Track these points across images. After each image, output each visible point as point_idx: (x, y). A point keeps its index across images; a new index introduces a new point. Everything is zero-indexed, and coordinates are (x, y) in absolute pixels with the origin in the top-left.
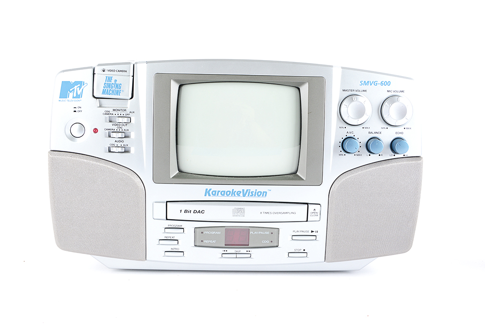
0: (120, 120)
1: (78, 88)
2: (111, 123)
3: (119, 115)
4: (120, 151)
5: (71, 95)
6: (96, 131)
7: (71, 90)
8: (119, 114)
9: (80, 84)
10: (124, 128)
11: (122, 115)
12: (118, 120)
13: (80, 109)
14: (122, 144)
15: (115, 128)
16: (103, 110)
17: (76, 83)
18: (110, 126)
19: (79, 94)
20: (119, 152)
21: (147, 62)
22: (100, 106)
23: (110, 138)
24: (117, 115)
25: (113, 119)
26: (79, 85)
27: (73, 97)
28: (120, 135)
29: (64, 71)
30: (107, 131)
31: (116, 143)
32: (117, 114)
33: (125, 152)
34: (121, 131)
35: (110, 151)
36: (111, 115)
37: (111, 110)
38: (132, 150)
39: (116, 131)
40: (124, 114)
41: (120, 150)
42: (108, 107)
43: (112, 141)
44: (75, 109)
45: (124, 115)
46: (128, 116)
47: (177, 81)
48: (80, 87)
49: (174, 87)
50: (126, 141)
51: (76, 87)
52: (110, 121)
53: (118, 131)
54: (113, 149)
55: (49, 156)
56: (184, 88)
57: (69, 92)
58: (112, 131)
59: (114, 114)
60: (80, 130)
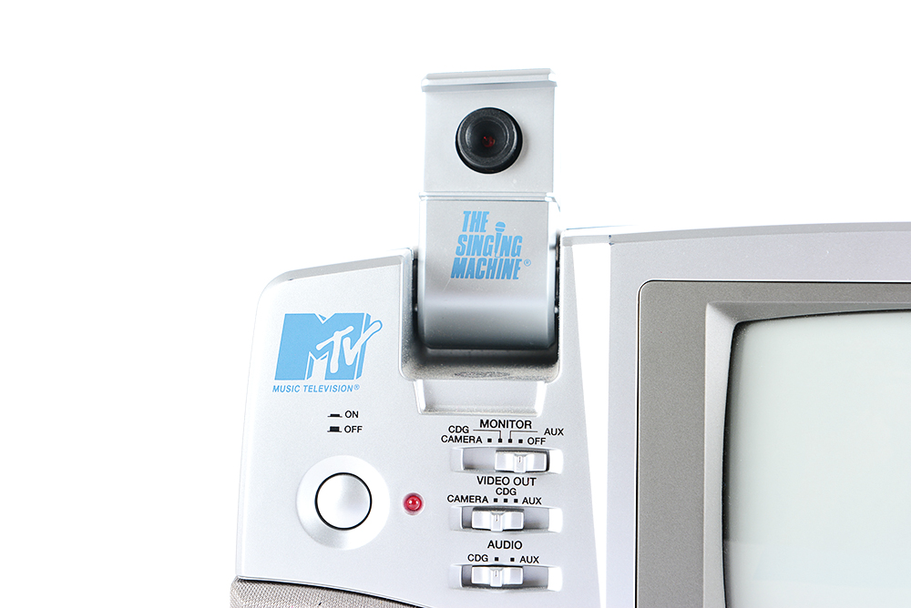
0: (510, 461)
1: (347, 341)
2: (473, 476)
3: (505, 444)
4: (508, 582)
5: (319, 366)
6: (413, 503)
7: (319, 347)
8: (505, 440)
9: (356, 323)
10: (522, 492)
11: (515, 444)
12: (502, 461)
13: (353, 422)
14: (517, 554)
15: (489, 491)
16: (441, 424)
17: (340, 321)
18: (469, 484)
19: (349, 362)
20: (504, 587)
21: (613, 240)
22: (430, 408)
23: (469, 533)
24: (495, 444)
25: (477, 459)
26: (350, 329)
27: (329, 376)
28: (508, 520)
29: (292, 276)
30: (458, 506)
31: (492, 553)
32: (495, 440)
33: (529, 584)
34: (511, 503)
35: (467, 583)
36: (472, 444)
37: (473, 425)
38: (555, 579)
39: (491, 503)
40: (525, 437)
41: (507, 577)
42: (461, 412)
43: (478, 544)
44: (335, 422)
45: (525, 445)
46: (538, 446)
47: (726, 309)
48: (354, 337)
49: (718, 330)
50: (531, 543)
51: (337, 336)
52: (469, 467)
53: (501, 503)
54: (482, 576)
55: (233, 600)
56: (754, 336)
57: (310, 354)
58: (478, 504)
59: (484, 440)
60: (351, 499)
